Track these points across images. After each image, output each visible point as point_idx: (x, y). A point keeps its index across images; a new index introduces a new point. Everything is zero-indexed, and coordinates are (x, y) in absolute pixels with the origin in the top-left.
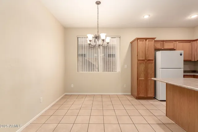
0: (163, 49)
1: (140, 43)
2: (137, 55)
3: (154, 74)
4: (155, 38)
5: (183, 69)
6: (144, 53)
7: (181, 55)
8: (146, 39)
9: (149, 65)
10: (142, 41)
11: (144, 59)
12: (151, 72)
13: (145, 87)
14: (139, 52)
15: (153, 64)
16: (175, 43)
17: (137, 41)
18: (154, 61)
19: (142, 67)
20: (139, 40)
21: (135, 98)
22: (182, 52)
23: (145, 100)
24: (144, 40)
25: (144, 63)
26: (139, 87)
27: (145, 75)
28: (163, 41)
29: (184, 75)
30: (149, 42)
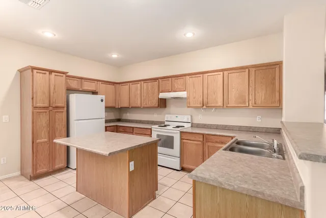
0: (81, 89)
1: (38, 76)
2: (31, 97)
3: (66, 129)
4: (68, 73)
5: (104, 120)
6: (47, 94)
7: (102, 101)
8: (51, 72)
9: (57, 115)
10: (43, 73)
11: (46, 105)
12: (61, 126)
13: (49, 154)
14: (36, 92)
15: (65, 114)
16: (97, 83)
17: (32, 71)
18: (66, 109)
19: (43, 120)
20: (35, 71)
21: (28, 178)
22: (103, 97)
23: (50, 177)
24: (47, 73)
25: (48, 112)
26: (36, 156)
27: (49, 133)
28: (82, 78)
29: (106, 127)
30: (56, 77)
